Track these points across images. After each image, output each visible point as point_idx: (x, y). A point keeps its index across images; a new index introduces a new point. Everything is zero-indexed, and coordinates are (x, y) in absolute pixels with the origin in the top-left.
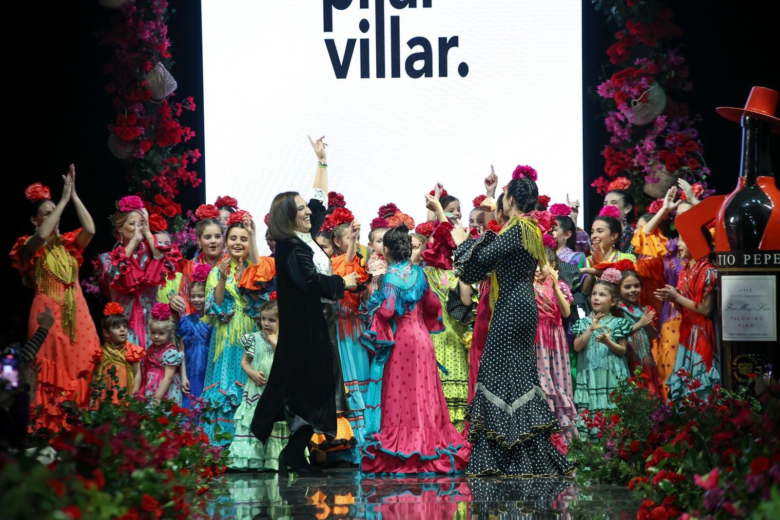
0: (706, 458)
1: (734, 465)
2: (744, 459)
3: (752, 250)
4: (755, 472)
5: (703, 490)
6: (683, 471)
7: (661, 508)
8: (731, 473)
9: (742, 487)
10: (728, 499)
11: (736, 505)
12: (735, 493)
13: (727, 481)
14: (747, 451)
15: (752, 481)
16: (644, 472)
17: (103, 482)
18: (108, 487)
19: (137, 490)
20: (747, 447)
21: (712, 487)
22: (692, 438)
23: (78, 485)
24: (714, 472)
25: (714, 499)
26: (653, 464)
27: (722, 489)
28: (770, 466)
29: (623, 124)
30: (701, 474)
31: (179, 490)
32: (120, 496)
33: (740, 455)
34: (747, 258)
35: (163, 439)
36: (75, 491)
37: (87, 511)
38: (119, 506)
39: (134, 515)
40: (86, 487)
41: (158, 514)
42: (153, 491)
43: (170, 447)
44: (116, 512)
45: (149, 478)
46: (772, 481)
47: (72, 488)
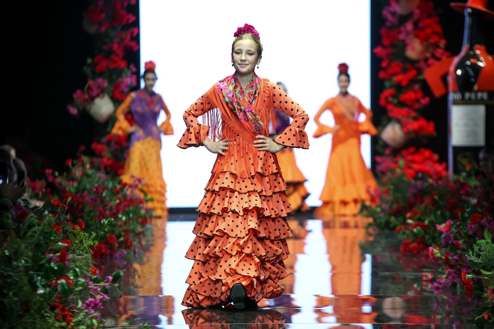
0: (443, 215)
1: (460, 218)
2: (466, 215)
3: (471, 90)
4: (473, 222)
5: (441, 233)
6: (429, 222)
7: (415, 245)
8: (458, 223)
9: (465, 231)
10: (456, 238)
11: (461, 242)
12: (460, 235)
13: (455, 228)
14: (468, 210)
15: (471, 228)
16: (405, 223)
17: (84, 226)
18: (87, 229)
19: (104, 231)
20: (468, 208)
21: (447, 231)
22: (434, 203)
23: (69, 227)
24: (448, 223)
25: (447, 238)
26: (411, 218)
27: (452, 233)
28: (482, 218)
29: (394, 14)
30: (440, 224)
31: (127, 231)
32: (94, 234)
33: (464, 212)
34: (467, 95)
35: (118, 201)
36: (67, 231)
37: (75, 243)
38: (93, 240)
39: (103, 246)
40: (74, 229)
41: (117, 245)
42: (113, 232)
43: (122, 206)
44: (92, 243)
45: (110, 224)
46: (482, 228)
47: (65, 229)
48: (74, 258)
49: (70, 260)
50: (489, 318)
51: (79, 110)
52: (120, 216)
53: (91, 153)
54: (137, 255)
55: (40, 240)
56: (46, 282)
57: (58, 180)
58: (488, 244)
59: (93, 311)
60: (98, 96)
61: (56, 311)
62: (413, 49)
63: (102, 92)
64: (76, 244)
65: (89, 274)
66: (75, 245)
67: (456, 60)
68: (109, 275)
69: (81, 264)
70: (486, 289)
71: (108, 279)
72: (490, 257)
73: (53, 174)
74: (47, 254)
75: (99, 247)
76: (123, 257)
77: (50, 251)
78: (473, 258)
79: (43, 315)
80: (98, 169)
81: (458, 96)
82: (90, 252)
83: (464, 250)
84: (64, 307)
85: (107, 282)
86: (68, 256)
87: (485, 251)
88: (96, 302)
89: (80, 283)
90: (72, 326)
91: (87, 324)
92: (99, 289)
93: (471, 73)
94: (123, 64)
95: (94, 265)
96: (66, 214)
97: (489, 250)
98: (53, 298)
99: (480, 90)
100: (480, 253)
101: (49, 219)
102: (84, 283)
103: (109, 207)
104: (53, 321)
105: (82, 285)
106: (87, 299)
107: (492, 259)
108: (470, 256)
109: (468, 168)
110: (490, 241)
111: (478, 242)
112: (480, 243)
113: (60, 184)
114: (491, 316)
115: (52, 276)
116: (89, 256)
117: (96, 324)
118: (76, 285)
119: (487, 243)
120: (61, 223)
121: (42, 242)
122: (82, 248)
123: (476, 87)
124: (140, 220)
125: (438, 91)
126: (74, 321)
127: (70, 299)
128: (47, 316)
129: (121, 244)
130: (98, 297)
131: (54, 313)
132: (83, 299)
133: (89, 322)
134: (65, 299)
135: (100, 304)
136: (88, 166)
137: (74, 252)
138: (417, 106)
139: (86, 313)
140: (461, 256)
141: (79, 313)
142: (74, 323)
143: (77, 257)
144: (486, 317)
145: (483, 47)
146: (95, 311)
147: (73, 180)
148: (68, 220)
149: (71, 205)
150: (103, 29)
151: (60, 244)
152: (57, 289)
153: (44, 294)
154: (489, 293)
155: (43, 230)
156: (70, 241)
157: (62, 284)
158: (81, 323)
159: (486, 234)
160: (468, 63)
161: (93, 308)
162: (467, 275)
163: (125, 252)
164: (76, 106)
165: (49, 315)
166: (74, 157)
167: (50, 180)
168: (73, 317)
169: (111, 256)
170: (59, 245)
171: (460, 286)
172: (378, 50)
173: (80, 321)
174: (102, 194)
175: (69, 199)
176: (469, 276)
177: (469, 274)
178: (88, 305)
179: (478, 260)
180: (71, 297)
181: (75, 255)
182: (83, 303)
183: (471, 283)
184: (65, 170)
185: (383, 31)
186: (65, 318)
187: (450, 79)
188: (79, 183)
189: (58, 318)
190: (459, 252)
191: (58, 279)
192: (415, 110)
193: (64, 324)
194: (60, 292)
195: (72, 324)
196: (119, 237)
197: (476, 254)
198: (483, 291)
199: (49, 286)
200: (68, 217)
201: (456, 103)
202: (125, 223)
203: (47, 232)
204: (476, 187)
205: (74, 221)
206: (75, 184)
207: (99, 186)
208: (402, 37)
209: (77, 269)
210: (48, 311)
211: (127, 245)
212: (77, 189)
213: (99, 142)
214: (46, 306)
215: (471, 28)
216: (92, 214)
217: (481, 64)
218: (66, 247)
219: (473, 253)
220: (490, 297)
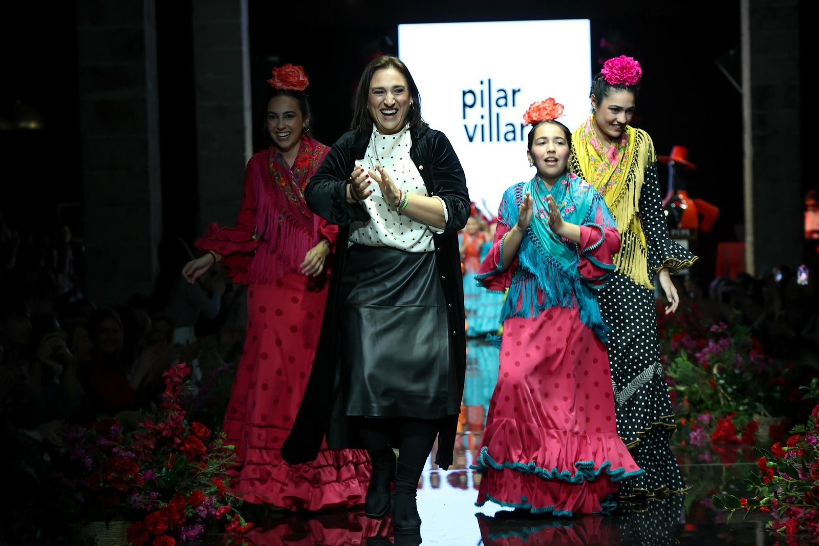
220: (685, 406)
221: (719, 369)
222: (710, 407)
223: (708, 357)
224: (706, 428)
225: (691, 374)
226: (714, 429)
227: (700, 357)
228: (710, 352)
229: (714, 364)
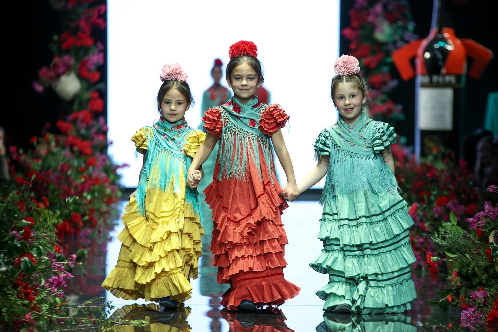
0: (409, 197)
1: (426, 201)
2: (432, 198)
3: (438, 73)
4: (439, 204)
8: (424, 206)
9: (430, 214)
10: (422, 221)
11: (426, 225)
12: (426, 218)
13: (422, 211)
14: (435, 193)
15: (437, 211)
17: (48, 204)
18: (51, 207)
19: (69, 210)
20: (434, 190)
21: (413, 214)
23: (33, 205)
24: (414, 205)
27: (419, 215)
28: (448, 201)
31: (92, 211)
32: (58, 212)
33: (430, 195)
34: (435, 78)
35: (83, 180)
36: (31, 209)
37: (39, 221)
38: (58, 218)
39: (67, 225)
40: (38, 207)
41: (81, 224)
42: (78, 210)
43: (87, 185)
44: (56, 222)
45: (75, 202)
46: (448, 211)
47: (29, 206)
48: (37, 235)
49: (33, 238)
50: (453, 300)
51: (44, 88)
52: (85, 194)
53: (56, 131)
54: (102, 235)
55: (4, 217)
56: (9, 259)
57: (23, 158)
58: (453, 227)
59: (56, 290)
60: (64, 73)
61: (18, 289)
62: (382, 31)
63: (68, 69)
64: (41, 222)
65: (52, 252)
66: (38, 223)
67: (425, 43)
68: (72, 254)
69: (44, 242)
70: (450, 271)
71: (72, 257)
72: (455, 240)
73: (18, 151)
74: (10, 231)
75: (63, 225)
76: (87, 236)
77: (13, 229)
78: (439, 241)
79: (5, 292)
80: (64, 147)
81: (426, 79)
82: (54, 230)
83: (429, 233)
84: (27, 284)
85: (71, 260)
86: (31, 233)
87: (451, 233)
88: (60, 280)
89: (43, 261)
90: (35, 304)
91: (50, 302)
92: (63, 267)
93: (439, 56)
94: (89, 42)
95: (58, 242)
96: (31, 191)
97: (454, 233)
98: (16, 276)
99: (448, 74)
100: (446, 235)
101: (13, 196)
102: (48, 260)
103: (74, 185)
104: (15, 298)
105: (46, 263)
106: (50, 277)
107: (457, 241)
108: (436, 239)
109: (435, 152)
110: (455, 224)
111: (444, 224)
112: (446, 226)
113: (25, 162)
114: (455, 298)
115: (15, 253)
116: (53, 234)
117: (59, 302)
118: (40, 263)
119: (453, 225)
120: (25, 200)
121: (5, 219)
122: (46, 226)
123: (444, 71)
124: (105, 199)
125: (406, 74)
126: (37, 299)
127: (33, 277)
128: (9, 294)
129: (86, 223)
130: (62, 275)
131: (17, 290)
132: (47, 278)
133: (52, 300)
134: (28, 277)
135: (64, 282)
136: (53, 144)
137: (37, 229)
138: (385, 89)
139: (49, 290)
140: (426, 239)
141: (43, 291)
142: (36, 301)
143: (41, 234)
144: (450, 299)
145: (452, 31)
146: (58, 289)
147: (38, 157)
148: (32, 198)
149: (35, 183)
150: (70, 6)
151: (24, 221)
152: (20, 267)
153: (7, 271)
154: (453, 276)
155: (6, 207)
156: (34, 218)
157: (25, 261)
158: (44, 301)
159: (452, 216)
160: (437, 46)
161: (56, 286)
162: (432, 257)
163: (89, 231)
164: (42, 83)
165: (11, 293)
166: (39, 134)
167: (15, 157)
168: (35, 295)
169: (76, 234)
170: (23, 223)
171: (425, 269)
172: (348, 32)
173: (43, 299)
174: (67, 172)
175: (34, 177)
176: (434, 258)
177: (434, 256)
178: (52, 284)
179: (444, 243)
180: (34, 275)
181: (38, 233)
182: (47, 281)
183: (436, 265)
184: (29, 148)
185: (352, 13)
186: (27, 296)
187: (419, 62)
188: (44, 161)
189: (20, 296)
190: (425, 234)
191: (21, 256)
192: (383, 93)
193: (26, 302)
194: (22, 270)
195: (35, 302)
196: (84, 215)
197: (441, 236)
198: (447, 273)
199: (12, 264)
200: (33, 194)
201: (424, 86)
202: (90, 202)
203: (10, 210)
204: (442, 171)
205: (38, 199)
206: (40, 162)
207: (64, 164)
208: (371, 19)
209: (41, 247)
210: (11, 289)
211: (91, 224)
212: (42, 167)
213: (64, 120)
214: (8, 283)
215: (440, 11)
216: (56, 192)
217: (450, 48)
218: (31, 224)
219: (438, 236)
220: (454, 280)
221: (494, 237)
222: (484, 282)
223: (482, 222)
224: (479, 307)
225: (462, 242)
226: (489, 309)
227: (473, 222)
228: (486, 217)
229: (491, 231)
